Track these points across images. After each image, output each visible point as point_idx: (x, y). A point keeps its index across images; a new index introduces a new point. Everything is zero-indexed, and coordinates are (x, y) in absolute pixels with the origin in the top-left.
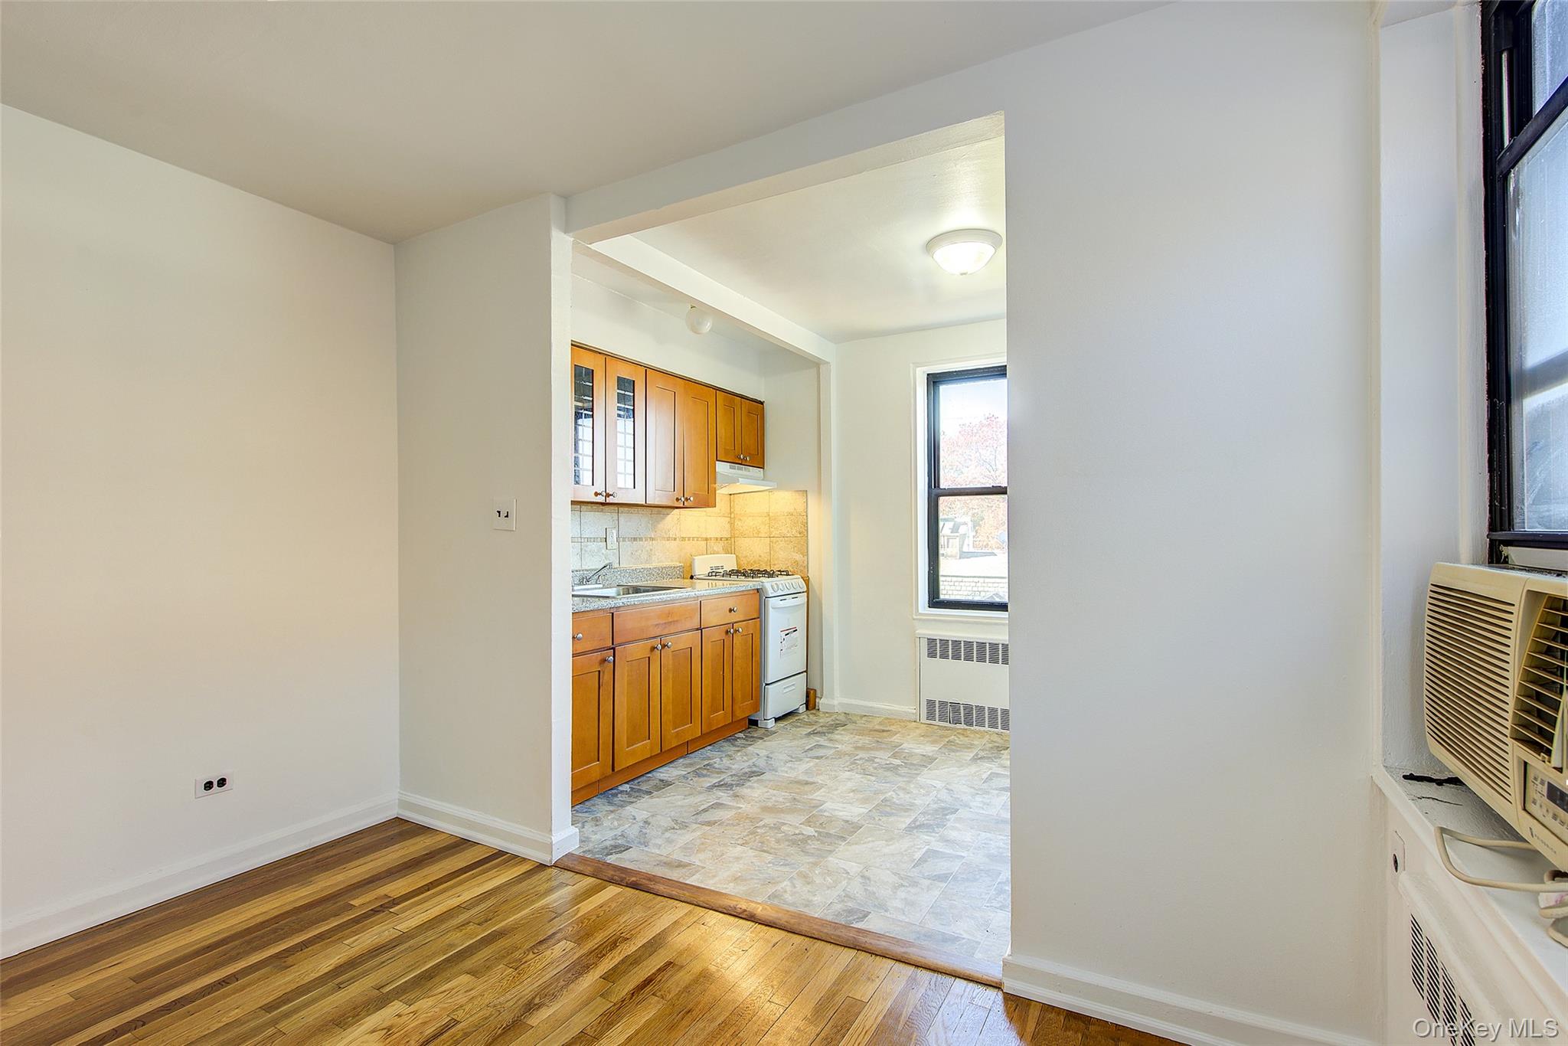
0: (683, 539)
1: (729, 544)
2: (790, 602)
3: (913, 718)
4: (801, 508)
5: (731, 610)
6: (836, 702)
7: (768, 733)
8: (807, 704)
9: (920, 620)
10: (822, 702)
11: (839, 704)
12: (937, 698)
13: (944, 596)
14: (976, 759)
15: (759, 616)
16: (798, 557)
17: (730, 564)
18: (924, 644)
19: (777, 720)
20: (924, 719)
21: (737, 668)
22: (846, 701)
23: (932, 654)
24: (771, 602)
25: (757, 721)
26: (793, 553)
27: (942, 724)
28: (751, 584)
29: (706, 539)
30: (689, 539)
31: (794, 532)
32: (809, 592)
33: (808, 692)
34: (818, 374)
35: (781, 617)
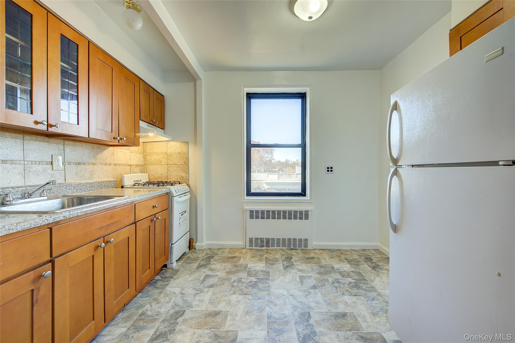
0: (116, 165)
1: (143, 168)
2: (184, 198)
3: (242, 246)
4: (185, 151)
5: (154, 207)
6: (204, 244)
8: (189, 248)
9: (245, 202)
10: (198, 245)
11: (206, 244)
12: (254, 237)
13: (253, 191)
15: (169, 208)
16: (183, 174)
17: (144, 178)
18: (248, 213)
19: (177, 261)
20: (248, 247)
21: (157, 240)
22: (209, 242)
23: (251, 217)
24: (176, 199)
25: (167, 265)
26: (180, 173)
27: (256, 248)
28: (163, 190)
29: (130, 165)
30: (120, 165)
31: (181, 162)
32: (191, 192)
33: (190, 242)
34: (195, 85)
35: (179, 206)
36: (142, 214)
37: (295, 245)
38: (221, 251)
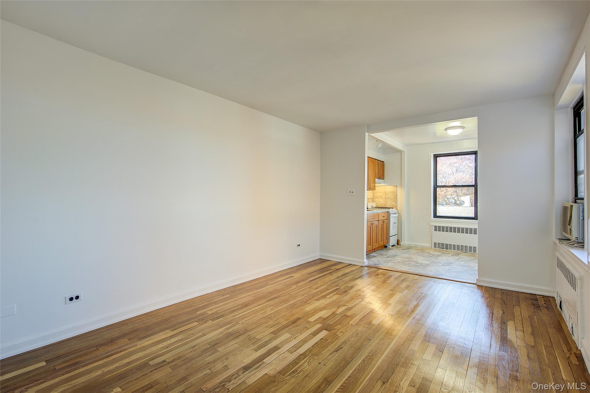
1: (373, 200)
2: (395, 215)
3: (430, 247)
4: (395, 191)
5: (383, 217)
6: (406, 243)
7: (390, 249)
8: (397, 243)
9: (432, 221)
10: (402, 243)
12: (437, 242)
13: (438, 214)
14: (452, 256)
15: (388, 219)
16: (394, 204)
17: (375, 205)
18: (433, 227)
19: (392, 246)
20: (433, 248)
21: (384, 231)
22: (408, 243)
23: (436, 230)
24: (391, 215)
26: (392, 203)
27: (438, 249)
28: (387, 210)
31: (393, 197)
32: (398, 213)
33: (398, 240)
34: (401, 154)
35: (393, 219)
36: (381, 218)
37: (466, 250)
38: (415, 248)
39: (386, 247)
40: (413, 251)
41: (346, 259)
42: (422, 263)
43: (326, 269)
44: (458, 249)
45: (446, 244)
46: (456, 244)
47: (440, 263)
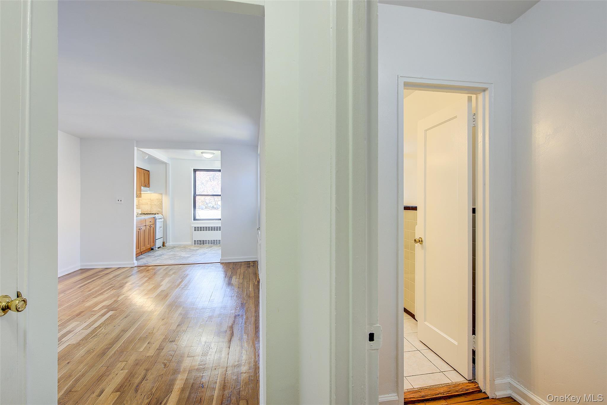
2: (160, 220)
3: (191, 245)
4: (160, 198)
5: (151, 222)
6: (170, 244)
7: (156, 251)
8: (163, 245)
9: (192, 223)
10: (167, 244)
12: (196, 240)
13: (197, 218)
14: (207, 248)
15: (155, 224)
16: (160, 210)
18: (193, 228)
19: (158, 248)
20: (193, 245)
21: (151, 235)
22: (173, 243)
23: (195, 230)
24: (157, 220)
26: (158, 209)
27: (197, 245)
28: (153, 216)
31: (158, 204)
32: (164, 218)
33: (163, 242)
34: (166, 166)
35: (159, 224)
36: (148, 223)
37: (217, 243)
38: (178, 247)
39: (152, 249)
40: (178, 249)
41: (114, 264)
42: (184, 257)
43: (93, 276)
44: (211, 243)
45: (203, 241)
46: (210, 240)
47: (198, 254)
